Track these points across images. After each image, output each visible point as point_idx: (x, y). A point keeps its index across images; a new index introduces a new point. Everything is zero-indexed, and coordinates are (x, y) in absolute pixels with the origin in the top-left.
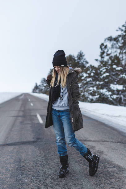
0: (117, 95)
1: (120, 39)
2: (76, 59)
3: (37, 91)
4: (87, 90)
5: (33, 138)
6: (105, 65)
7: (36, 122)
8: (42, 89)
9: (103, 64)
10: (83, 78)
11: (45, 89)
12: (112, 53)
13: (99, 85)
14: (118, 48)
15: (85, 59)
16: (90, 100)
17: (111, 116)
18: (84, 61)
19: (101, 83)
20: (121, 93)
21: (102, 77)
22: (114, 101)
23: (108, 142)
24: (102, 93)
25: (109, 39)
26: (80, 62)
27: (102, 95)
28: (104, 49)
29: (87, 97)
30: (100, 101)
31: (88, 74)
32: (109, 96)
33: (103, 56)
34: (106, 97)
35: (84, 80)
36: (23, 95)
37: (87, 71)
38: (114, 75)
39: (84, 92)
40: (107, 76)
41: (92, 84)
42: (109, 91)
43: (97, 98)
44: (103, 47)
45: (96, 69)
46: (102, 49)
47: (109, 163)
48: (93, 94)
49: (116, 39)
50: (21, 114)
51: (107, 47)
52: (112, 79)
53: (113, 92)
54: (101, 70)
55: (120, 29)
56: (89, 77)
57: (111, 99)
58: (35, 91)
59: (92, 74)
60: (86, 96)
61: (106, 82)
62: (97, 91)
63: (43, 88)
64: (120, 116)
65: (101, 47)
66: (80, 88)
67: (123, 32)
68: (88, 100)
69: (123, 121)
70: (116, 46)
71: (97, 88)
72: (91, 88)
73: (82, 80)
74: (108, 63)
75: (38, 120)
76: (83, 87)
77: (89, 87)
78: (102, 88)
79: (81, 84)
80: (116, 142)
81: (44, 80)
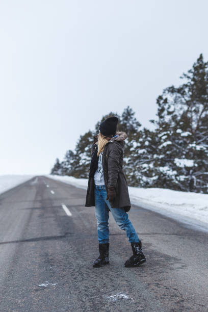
0: (186, 175)
1: (187, 90)
2: (121, 119)
3: (59, 172)
4: (138, 168)
5: (60, 233)
6: (165, 129)
7: (62, 214)
8: (67, 169)
9: (163, 128)
10: (132, 149)
11: (71, 168)
12: (176, 111)
13: (158, 159)
14: (185, 104)
15: (135, 119)
16: (145, 184)
17: (172, 205)
18: (133, 123)
19: (161, 157)
20: (192, 173)
21: (160, 147)
22: (181, 186)
23: (160, 234)
24: (161, 173)
25: (171, 89)
26: (128, 125)
27: (162, 175)
28: (163, 104)
29: (140, 179)
30: (159, 186)
31: (141, 142)
32: (173, 177)
33: (163, 115)
34: (168, 179)
35: (133, 152)
36: (37, 179)
37: (139, 138)
38: (181, 144)
39: (134, 171)
40: (168, 146)
41: (148, 158)
42: (173, 170)
43: (154, 180)
44: (162, 102)
45: (153, 135)
46: (160, 105)
48: (148, 174)
49: (180, 91)
50: (38, 205)
51: (168, 101)
52: (178, 151)
53: (179, 171)
54: (160, 136)
55: (185, 75)
56: (142, 147)
57: (177, 182)
58: (55, 172)
59: (147, 143)
60: (138, 178)
61: (168, 154)
62: (154, 169)
63: (70, 166)
64: (183, 204)
65: (158, 102)
66: (128, 165)
67: (190, 80)
68: (141, 184)
69: (186, 210)
70: (181, 100)
71: (155, 165)
72: (145, 165)
73: (131, 152)
74: (169, 125)
75: (64, 212)
76: (132, 163)
77: (141, 163)
78: (163, 165)
79: (129, 158)
80: (170, 234)
81: (71, 154)
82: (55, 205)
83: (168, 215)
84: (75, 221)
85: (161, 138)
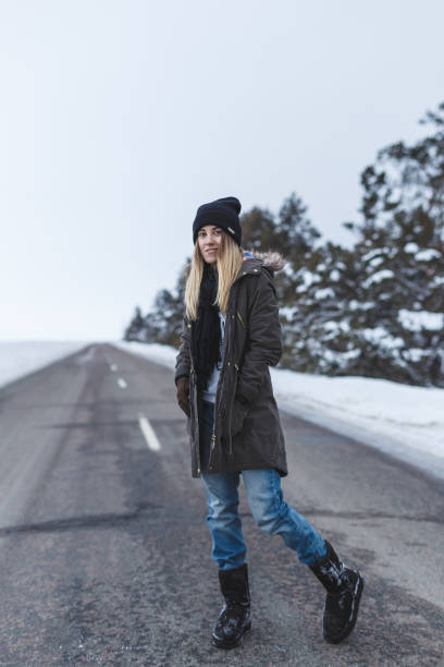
0: (424, 348)
1: (432, 151)
2: (277, 221)
3: (142, 334)
4: (316, 331)
6: (379, 244)
7: (136, 446)
8: (157, 330)
9: (373, 241)
10: (301, 289)
11: (168, 328)
12: (405, 201)
13: (359, 312)
14: (427, 185)
15: (308, 223)
16: (329, 367)
17: (402, 424)
19: (368, 305)
20: (438, 342)
21: (366, 284)
22: (412, 371)
23: (391, 516)
24: (368, 343)
25: (396, 151)
26: (292, 234)
27: (369, 348)
28: (376, 186)
29: (318, 357)
30: (361, 371)
31: (321, 274)
32: (395, 353)
33: (372, 211)
34: (383, 356)
35: (304, 296)
36: (92, 352)
37: (316, 264)
38: (411, 278)
39: (306, 339)
40: (385, 281)
41: (336, 309)
42: (395, 335)
43: (350, 360)
44: (372, 180)
45: (350, 258)
46: (367, 187)
47: (397, 594)
48: (338, 345)
49: (419, 154)
50: (84, 417)
51: (386, 180)
52: (405, 293)
53: (409, 339)
54: (366, 258)
55: (431, 115)
56: (324, 284)
57: (403, 364)
58: (131, 336)
59: (335, 276)
60: (313, 353)
61: (382, 301)
62: (350, 335)
63: (163, 324)
64: (433, 424)
65: (364, 181)
66: (293, 323)
67: (441, 129)
68: (321, 368)
70: (419, 176)
71: (354, 325)
72: (331, 325)
73: (299, 296)
74: (388, 234)
75: (142, 438)
76: (301, 320)
77: (321, 320)
78: (370, 325)
79: (294, 310)
80: (420, 520)
81: (167, 297)
82: (124, 417)
83: (398, 453)
84: (167, 467)
85: (367, 263)
